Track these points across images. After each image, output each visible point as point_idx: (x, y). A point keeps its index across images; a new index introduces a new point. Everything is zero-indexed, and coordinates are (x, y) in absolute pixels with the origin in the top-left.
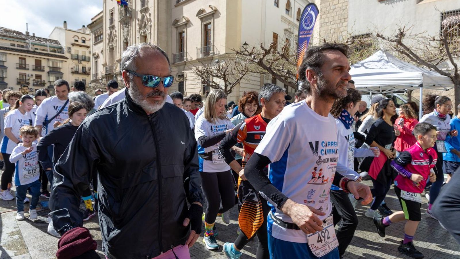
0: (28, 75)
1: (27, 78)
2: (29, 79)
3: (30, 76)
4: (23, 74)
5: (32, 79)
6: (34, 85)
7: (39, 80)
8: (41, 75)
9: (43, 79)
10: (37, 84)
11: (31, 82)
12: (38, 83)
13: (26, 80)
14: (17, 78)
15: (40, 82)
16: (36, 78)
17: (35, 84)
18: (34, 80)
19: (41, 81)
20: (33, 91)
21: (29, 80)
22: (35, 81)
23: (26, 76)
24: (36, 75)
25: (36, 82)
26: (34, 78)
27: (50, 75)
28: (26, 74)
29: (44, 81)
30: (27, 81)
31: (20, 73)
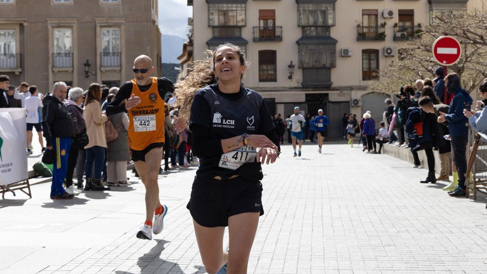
0: (383, 14)
1: (381, 21)
2: (385, 24)
3: (386, 15)
4: (372, 13)
5: (390, 23)
6: (395, 39)
7: (408, 24)
8: (412, 11)
9: (416, 23)
10: (403, 35)
11: (389, 31)
12: (405, 33)
13: (377, 27)
14: (356, 24)
15: (409, 30)
16: (400, 20)
17: (399, 35)
18: (396, 25)
19: (412, 27)
20: (393, 56)
21: (383, 25)
22: (397, 29)
23: (376, 16)
24: (400, 11)
25: (398, 31)
26: (396, 19)
27: (434, 8)
28: (377, 10)
29: (419, 25)
30: (381, 30)
31: (363, 10)
